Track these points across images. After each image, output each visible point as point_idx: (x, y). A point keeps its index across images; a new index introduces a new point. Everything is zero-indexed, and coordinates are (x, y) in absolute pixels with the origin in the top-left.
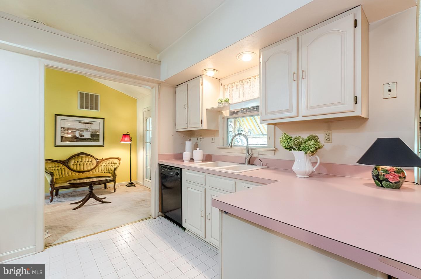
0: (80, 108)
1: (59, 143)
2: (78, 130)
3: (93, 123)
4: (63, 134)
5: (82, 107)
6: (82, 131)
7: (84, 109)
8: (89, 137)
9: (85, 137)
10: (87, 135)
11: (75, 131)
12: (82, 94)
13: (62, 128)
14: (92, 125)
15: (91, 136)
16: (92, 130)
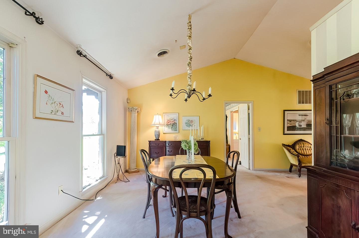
0: (299, 104)
1: (286, 132)
2: (297, 121)
3: (308, 114)
4: (288, 125)
5: (299, 103)
6: (300, 121)
7: (301, 104)
8: (305, 127)
9: (303, 126)
10: (304, 125)
11: (296, 122)
12: (299, 92)
13: (287, 120)
14: (308, 116)
15: (307, 126)
16: (307, 120)
